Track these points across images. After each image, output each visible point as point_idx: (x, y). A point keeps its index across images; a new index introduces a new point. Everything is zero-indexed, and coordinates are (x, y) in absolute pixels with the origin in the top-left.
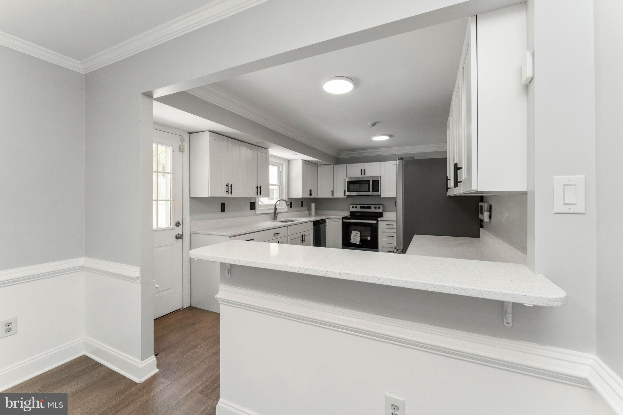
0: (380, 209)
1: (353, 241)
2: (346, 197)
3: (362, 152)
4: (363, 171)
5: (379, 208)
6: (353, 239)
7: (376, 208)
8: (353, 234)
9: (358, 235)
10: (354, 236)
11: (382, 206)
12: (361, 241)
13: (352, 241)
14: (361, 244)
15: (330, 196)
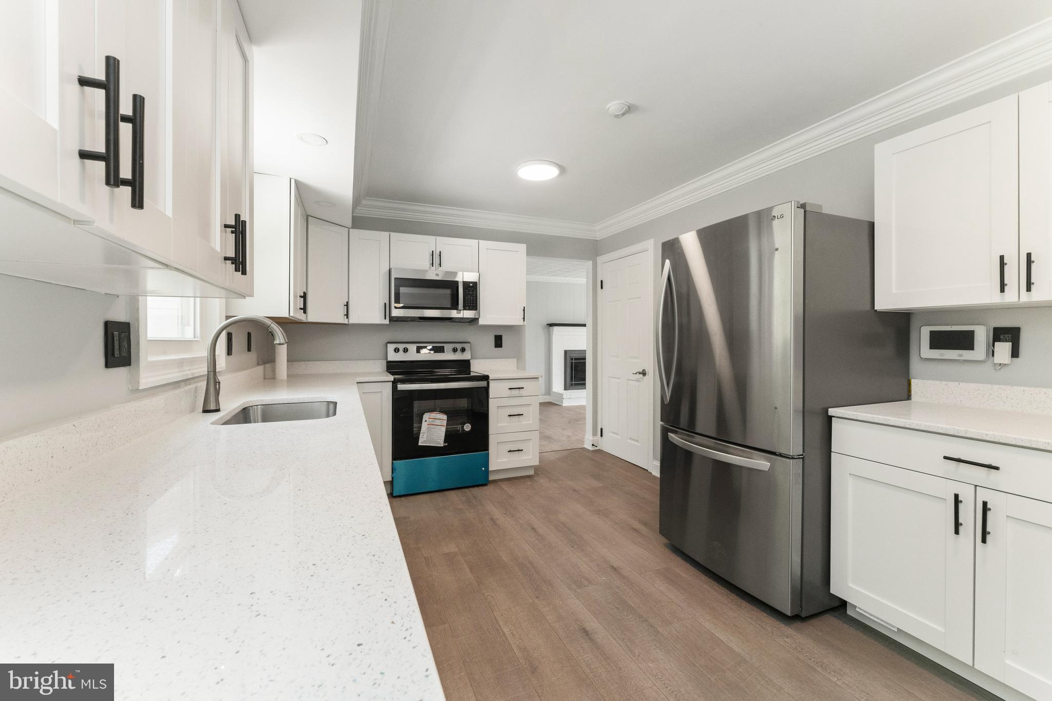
0: (465, 353)
1: (424, 442)
2: (387, 322)
3: (433, 210)
4: (436, 258)
5: (463, 350)
6: (425, 435)
7: (455, 350)
8: (427, 423)
9: (438, 422)
10: (428, 428)
11: (469, 345)
12: (449, 436)
13: (424, 440)
14: (447, 444)
15: (341, 319)
